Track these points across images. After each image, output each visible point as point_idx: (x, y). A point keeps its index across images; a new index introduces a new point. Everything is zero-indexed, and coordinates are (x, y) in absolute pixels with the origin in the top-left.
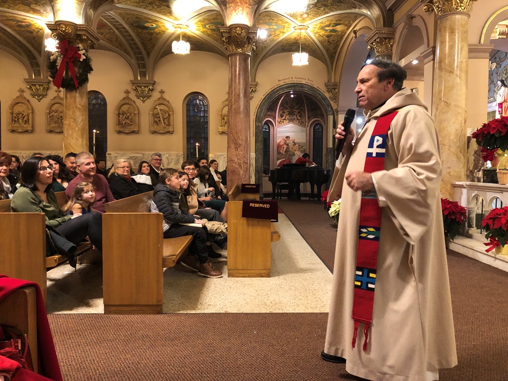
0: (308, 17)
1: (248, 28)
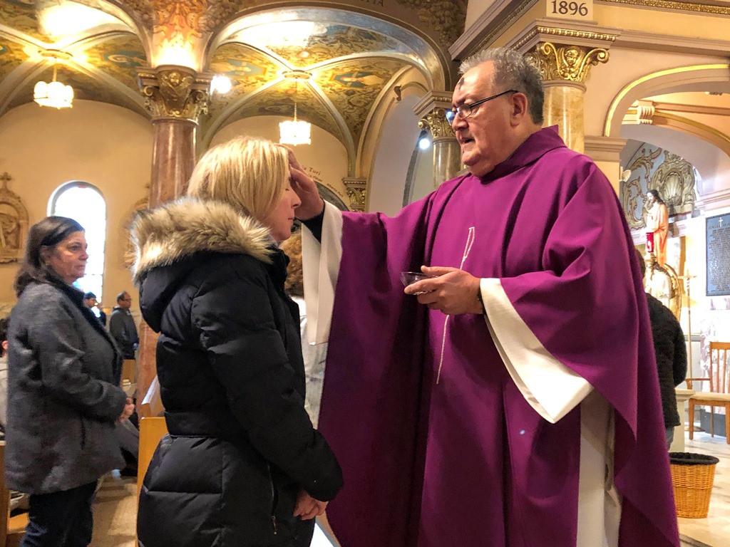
0: (310, 56)
1: (193, 74)
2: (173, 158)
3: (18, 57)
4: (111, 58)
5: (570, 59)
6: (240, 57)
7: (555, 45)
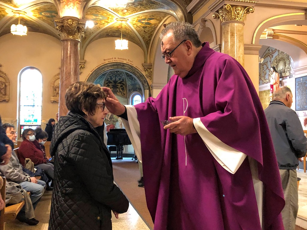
1: (78, 20)
2: (70, 56)
3: (3, 14)
4: (43, 14)
5: (238, 11)
6: (98, 12)
7: (231, 5)
